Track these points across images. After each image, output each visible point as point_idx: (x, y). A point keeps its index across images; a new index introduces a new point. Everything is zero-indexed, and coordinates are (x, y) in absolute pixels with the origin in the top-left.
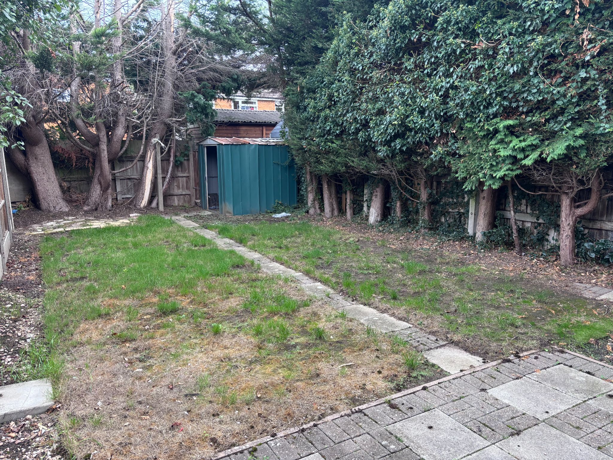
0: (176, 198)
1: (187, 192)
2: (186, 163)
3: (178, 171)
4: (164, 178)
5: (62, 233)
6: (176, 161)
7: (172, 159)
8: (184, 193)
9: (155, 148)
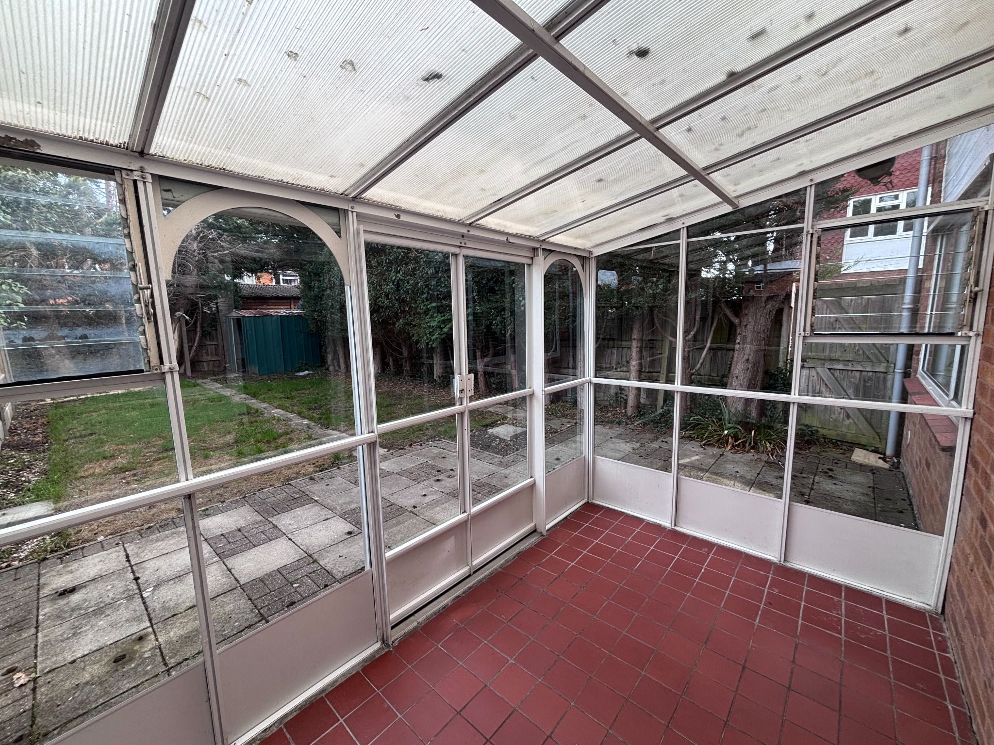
0: (205, 363)
1: (217, 358)
2: (214, 332)
3: (206, 340)
4: (190, 348)
5: (74, 400)
6: (203, 332)
7: (198, 329)
8: (213, 359)
9: (180, 320)
